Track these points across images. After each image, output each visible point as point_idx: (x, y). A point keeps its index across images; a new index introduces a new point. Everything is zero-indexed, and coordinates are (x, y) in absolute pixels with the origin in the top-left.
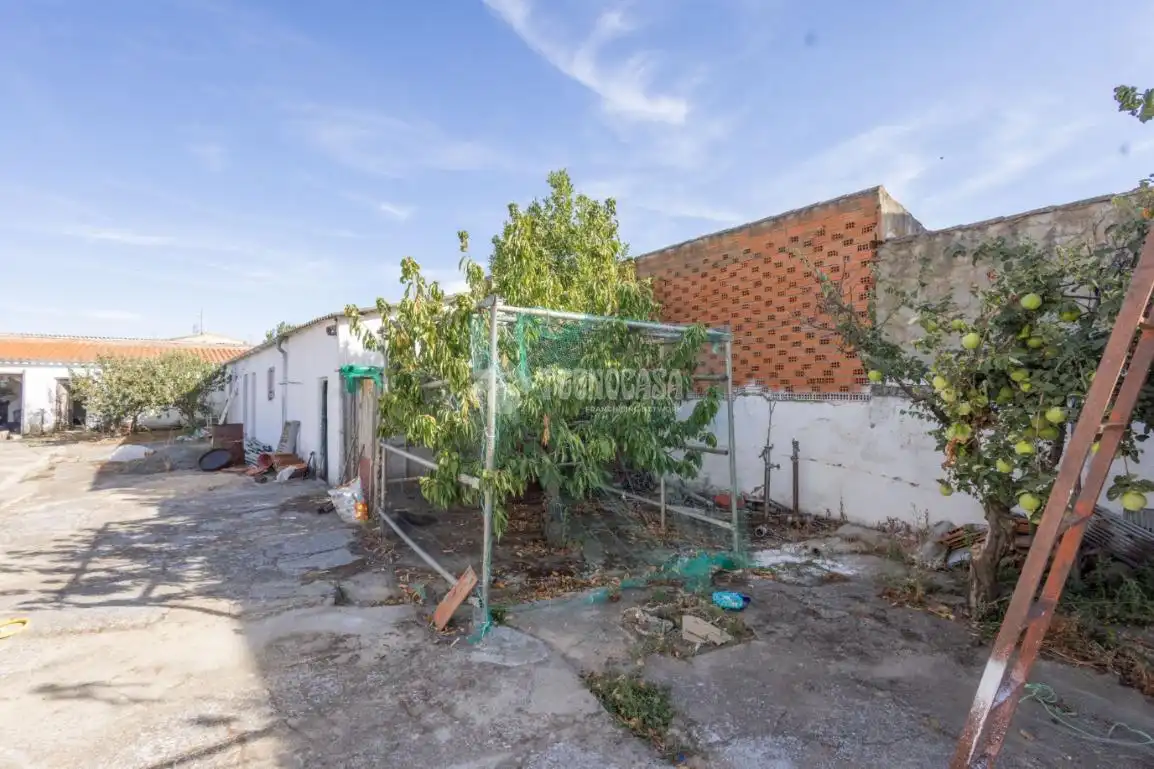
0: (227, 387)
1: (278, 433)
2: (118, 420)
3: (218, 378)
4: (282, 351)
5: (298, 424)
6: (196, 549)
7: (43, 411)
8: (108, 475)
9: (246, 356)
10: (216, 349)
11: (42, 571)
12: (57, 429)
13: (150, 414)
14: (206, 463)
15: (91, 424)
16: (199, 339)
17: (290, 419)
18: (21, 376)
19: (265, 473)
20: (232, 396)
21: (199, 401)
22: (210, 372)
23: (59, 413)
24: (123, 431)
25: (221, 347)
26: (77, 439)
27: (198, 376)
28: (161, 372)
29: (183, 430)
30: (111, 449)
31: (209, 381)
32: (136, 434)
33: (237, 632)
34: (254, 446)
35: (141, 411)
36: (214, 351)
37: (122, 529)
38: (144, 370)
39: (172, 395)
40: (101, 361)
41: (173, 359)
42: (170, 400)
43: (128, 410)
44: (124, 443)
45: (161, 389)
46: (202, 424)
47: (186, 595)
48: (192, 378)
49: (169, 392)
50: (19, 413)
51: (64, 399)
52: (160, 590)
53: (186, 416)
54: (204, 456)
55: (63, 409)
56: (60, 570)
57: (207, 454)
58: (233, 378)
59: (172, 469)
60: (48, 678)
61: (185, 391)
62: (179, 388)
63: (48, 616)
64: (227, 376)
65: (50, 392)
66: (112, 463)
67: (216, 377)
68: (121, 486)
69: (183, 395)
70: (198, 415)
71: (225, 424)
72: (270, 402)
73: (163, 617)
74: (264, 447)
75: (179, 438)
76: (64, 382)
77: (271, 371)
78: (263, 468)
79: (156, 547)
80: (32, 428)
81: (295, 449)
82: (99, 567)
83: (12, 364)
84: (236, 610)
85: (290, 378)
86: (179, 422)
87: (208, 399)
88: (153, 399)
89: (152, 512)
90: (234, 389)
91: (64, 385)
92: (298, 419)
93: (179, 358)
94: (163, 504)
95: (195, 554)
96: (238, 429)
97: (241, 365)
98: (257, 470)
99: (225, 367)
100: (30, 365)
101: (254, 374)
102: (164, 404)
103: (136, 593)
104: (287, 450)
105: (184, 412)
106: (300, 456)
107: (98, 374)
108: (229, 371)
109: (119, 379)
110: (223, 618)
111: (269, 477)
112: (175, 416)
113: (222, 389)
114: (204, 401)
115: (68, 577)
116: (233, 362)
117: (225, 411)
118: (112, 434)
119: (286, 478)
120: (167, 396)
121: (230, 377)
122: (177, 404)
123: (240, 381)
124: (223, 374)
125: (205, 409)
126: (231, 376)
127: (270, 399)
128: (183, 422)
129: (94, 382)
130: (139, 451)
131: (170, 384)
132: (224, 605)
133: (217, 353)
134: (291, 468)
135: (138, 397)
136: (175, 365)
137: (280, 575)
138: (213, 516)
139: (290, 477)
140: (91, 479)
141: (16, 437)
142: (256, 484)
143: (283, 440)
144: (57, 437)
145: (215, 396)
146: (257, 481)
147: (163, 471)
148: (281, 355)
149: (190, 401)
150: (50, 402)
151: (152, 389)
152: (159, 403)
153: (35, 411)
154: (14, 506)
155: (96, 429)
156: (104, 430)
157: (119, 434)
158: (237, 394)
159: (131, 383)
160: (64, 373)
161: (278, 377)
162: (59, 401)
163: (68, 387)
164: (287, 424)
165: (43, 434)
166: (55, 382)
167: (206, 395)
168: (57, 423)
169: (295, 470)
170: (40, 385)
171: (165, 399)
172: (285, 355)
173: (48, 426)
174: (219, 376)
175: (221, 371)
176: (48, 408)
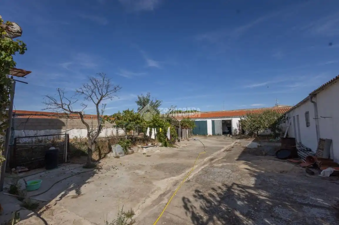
0: (287, 121)
4: (313, 102)
5: (330, 142)
9: (294, 108)
13: (261, 131)
15: (247, 133)
16: (276, 107)
17: (324, 137)
18: (231, 120)
19: (312, 168)
20: (289, 125)
21: (277, 127)
22: (279, 117)
23: (239, 130)
25: (283, 108)
26: (243, 138)
27: (276, 118)
28: (264, 117)
29: (272, 137)
31: (280, 119)
34: (302, 148)
35: (259, 130)
38: (258, 117)
40: (248, 116)
41: (267, 113)
43: (255, 130)
45: (264, 123)
48: (273, 120)
49: (266, 124)
54: (279, 151)
55: (241, 129)
58: (289, 118)
59: (266, 155)
61: (271, 124)
62: (269, 122)
64: (286, 117)
65: (237, 125)
66: (248, 148)
70: (277, 132)
71: (287, 138)
72: (308, 128)
74: (307, 149)
75: (271, 140)
76: (240, 121)
77: (307, 113)
78: (310, 164)
80: (234, 134)
81: (329, 156)
83: (229, 118)
85: (320, 115)
86: (271, 134)
87: (280, 126)
88: (261, 126)
90: (290, 122)
92: (330, 139)
93: (269, 112)
94: (258, 177)
96: (293, 140)
97: (291, 113)
98: (307, 164)
99: (285, 114)
100: (233, 118)
101: (298, 116)
102: (265, 128)
104: (324, 155)
105: (272, 131)
106: (335, 161)
107: (247, 119)
108: (287, 115)
109: (252, 120)
111: (316, 172)
112: (269, 132)
113: (285, 122)
114: (278, 127)
116: (289, 112)
117: (287, 131)
119: (328, 175)
120: (266, 125)
122: (269, 128)
123: (292, 119)
124: (285, 117)
125: (278, 129)
126: (288, 117)
127: (308, 126)
128: (272, 134)
129: (246, 121)
130: (256, 145)
131: (267, 121)
133: (282, 110)
135: (257, 126)
139: (331, 175)
141: (231, 136)
142: (307, 175)
143: (319, 148)
144: (239, 137)
145: (282, 125)
146: (307, 172)
147: (262, 155)
148: (313, 105)
149: (274, 127)
150: (238, 127)
151: (261, 123)
152: (263, 128)
153: (235, 129)
155: (248, 135)
157: (253, 137)
158: (291, 124)
159: (255, 121)
160: (240, 119)
161: (311, 116)
162: (239, 127)
163: (241, 123)
164: (320, 140)
165: (237, 136)
166: (238, 122)
167: (279, 124)
168: (240, 133)
169: (334, 171)
170: (235, 123)
171: (265, 126)
172: (315, 104)
173: (237, 133)
174: (283, 118)
175: (284, 116)
176: (237, 128)
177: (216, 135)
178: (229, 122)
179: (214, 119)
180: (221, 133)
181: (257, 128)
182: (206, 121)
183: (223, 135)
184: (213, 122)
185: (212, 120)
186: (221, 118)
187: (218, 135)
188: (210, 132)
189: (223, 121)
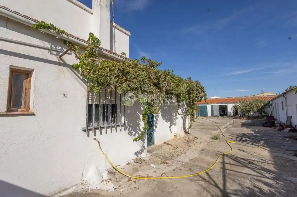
0: (271, 107)
1: (286, 119)
2: (245, 115)
3: (268, 105)
4: (285, 97)
5: (291, 117)
6: (262, 140)
7: (231, 112)
8: (244, 125)
9: (275, 98)
10: (267, 97)
11: (236, 137)
12: (233, 116)
13: (251, 114)
14: (264, 125)
15: (239, 115)
16: (262, 95)
17: (289, 115)
18: (227, 105)
19: (281, 129)
20: (272, 109)
21: (263, 110)
22: (265, 104)
23: (233, 113)
24: (246, 117)
26: (237, 118)
28: (253, 104)
29: (260, 118)
30: (244, 120)
32: (249, 118)
33: (269, 153)
34: (279, 123)
35: (249, 113)
36: (266, 97)
37: (247, 134)
38: (249, 103)
39: (256, 109)
40: (240, 102)
41: (256, 100)
42: (256, 110)
43: (246, 112)
44: (246, 119)
45: (253, 108)
46: (264, 116)
47: (260, 146)
48: (261, 105)
50: (227, 112)
51: (234, 110)
52: (255, 144)
53: (260, 114)
56: (239, 138)
57: (264, 123)
59: (257, 125)
60: (239, 149)
61: (259, 108)
62: (257, 107)
63: (238, 142)
65: (232, 109)
66: (244, 123)
67: (267, 104)
68: (247, 127)
69: (259, 109)
70: (263, 114)
71: (270, 116)
73: (255, 147)
76: (233, 106)
77: (282, 102)
78: (281, 128)
79: (254, 138)
80: (229, 115)
81: (291, 124)
82: (244, 139)
83: (225, 104)
84: (270, 150)
85: (288, 104)
86: (258, 116)
88: (252, 110)
89: (253, 133)
90: (273, 107)
91: (234, 107)
92: (291, 116)
93: (257, 100)
94: (255, 132)
95: (262, 141)
97: (274, 101)
98: (279, 128)
99: (269, 102)
100: (228, 103)
101: (278, 103)
103: (251, 143)
104: (288, 124)
105: (260, 113)
106: (292, 126)
107: (240, 105)
108: (271, 103)
109: (244, 106)
110: (266, 150)
111: (282, 130)
112: (257, 114)
113: (269, 107)
114: (264, 110)
115: (240, 139)
116: (272, 100)
117: (270, 113)
118: (244, 118)
119: (288, 131)
121: (271, 104)
122: (257, 111)
123: (274, 105)
125: (264, 112)
127: (283, 110)
129: (239, 106)
130: (249, 121)
131: (255, 106)
132: (266, 148)
134: (289, 129)
135: (248, 109)
136: (256, 102)
137: (280, 148)
138: (266, 135)
140: (241, 125)
141: (227, 117)
143: (287, 121)
144: (233, 117)
145: (267, 109)
146: (279, 130)
147: (255, 126)
148: (284, 98)
149: (261, 110)
151: (251, 108)
152: (253, 111)
153: (229, 112)
154: (230, 128)
155: (240, 116)
156: (242, 117)
157: (245, 118)
158: (274, 109)
159: (247, 106)
160: (234, 105)
161: (284, 104)
162: (233, 110)
163: (235, 108)
164: (288, 117)
165: (231, 117)
166: (232, 107)
167: (265, 109)
168: (233, 115)
169: (290, 129)
170: (230, 107)
171: (255, 110)
172: (286, 98)
173: (232, 115)
174: (268, 104)
175: (269, 103)
176: (232, 111)
177: (214, 116)
178: (224, 107)
179: (213, 104)
180: (219, 115)
181: (248, 111)
182: (207, 106)
183: (220, 117)
184: (212, 107)
185: (211, 105)
186: (219, 104)
187: (216, 116)
188: (209, 114)
189: (220, 106)
